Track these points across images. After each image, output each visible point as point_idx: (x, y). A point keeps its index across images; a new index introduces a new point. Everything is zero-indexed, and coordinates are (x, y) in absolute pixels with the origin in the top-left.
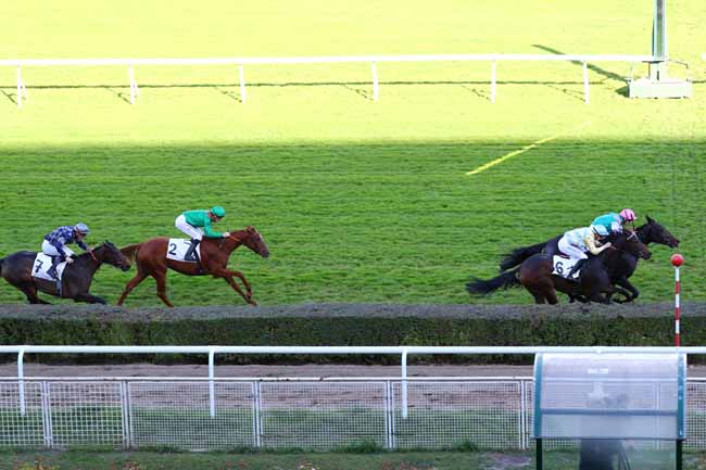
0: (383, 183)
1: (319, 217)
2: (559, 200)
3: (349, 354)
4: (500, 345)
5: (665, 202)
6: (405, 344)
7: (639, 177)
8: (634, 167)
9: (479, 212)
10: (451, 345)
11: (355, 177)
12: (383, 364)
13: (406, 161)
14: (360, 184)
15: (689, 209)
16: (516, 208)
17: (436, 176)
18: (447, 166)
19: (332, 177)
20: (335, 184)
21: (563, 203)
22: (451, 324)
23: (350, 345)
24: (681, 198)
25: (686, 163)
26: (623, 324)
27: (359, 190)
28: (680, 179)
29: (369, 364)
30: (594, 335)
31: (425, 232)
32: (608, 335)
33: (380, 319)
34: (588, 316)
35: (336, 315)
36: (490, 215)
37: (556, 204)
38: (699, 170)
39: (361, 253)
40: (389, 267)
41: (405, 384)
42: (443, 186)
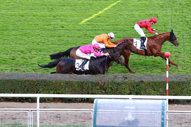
0: (34, 16)
1: (3, 31)
2: (117, 25)
3: (13, 97)
4: (85, 94)
5: (167, 27)
6: (40, 93)
7: (155, 14)
8: (154, 10)
9: (79, 30)
10: (62, 93)
11: (21, 13)
12: (29, 102)
13: (46, 5)
14: (23, 16)
15: (179, 30)
16: (96, 29)
17: (60, 13)
18: (65, 8)
19: (9, 12)
20: (11, 16)
21: (118, 27)
22: (62, 83)
23: (14, 93)
24: (175, 24)
25: (178, 8)
26: (143, 85)
27: (22, 19)
28: (175, 16)
29: (23, 102)
30: (129, 89)
31: (52, 39)
32: (136, 90)
33: (28, 81)
34: (127, 80)
35: (7, 78)
36: (84, 31)
37: (116, 27)
38: (184, 12)
39: (22, 49)
40: (35, 56)
41: (38, 112)
42: (62, 18)
